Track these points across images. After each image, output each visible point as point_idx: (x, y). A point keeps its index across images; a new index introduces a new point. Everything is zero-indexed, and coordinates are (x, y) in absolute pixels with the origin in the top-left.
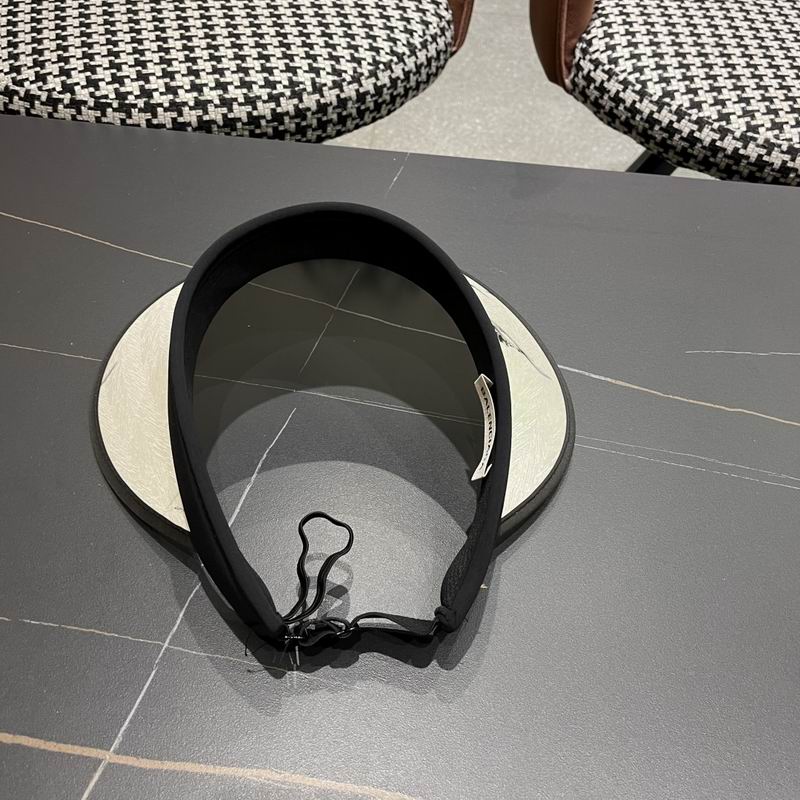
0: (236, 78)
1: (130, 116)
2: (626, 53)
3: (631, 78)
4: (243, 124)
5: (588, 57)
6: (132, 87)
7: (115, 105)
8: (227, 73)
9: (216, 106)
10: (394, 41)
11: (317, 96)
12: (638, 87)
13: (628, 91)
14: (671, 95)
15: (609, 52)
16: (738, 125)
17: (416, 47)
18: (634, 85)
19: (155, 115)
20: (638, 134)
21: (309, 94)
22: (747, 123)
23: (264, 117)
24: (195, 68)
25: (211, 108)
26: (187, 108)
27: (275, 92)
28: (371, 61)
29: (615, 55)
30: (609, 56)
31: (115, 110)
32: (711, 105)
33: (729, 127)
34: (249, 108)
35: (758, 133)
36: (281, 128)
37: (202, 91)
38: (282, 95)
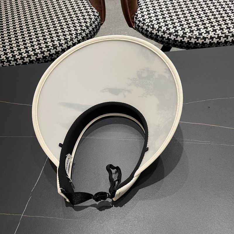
0: (37, 47)
1: (10, 63)
2: (147, 17)
3: (149, 24)
4: (42, 59)
5: (137, 20)
6: (10, 55)
7: (6, 61)
8: (35, 46)
9: (33, 56)
10: (82, 26)
11: (61, 47)
12: (152, 26)
13: (149, 28)
14: (160, 27)
15: (143, 17)
16: (181, 33)
17: (88, 26)
18: (150, 26)
19: (17, 62)
20: (154, 39)
21: (58, 47)
22: (183, 32)
23: (47, 56)
24: (26, 46)
25: (32, 57)
26: (25, 58)
27: (49, 49)
28: (75, 34)
29: (144, 18)
30: (143, 19)
31: (6, 62)
32: (172, 28)
33: (178, 34)
34: (42, 55)
35: (187, 34)
36: (53, 58)
37: (29, 52)
38: (51, 49)
